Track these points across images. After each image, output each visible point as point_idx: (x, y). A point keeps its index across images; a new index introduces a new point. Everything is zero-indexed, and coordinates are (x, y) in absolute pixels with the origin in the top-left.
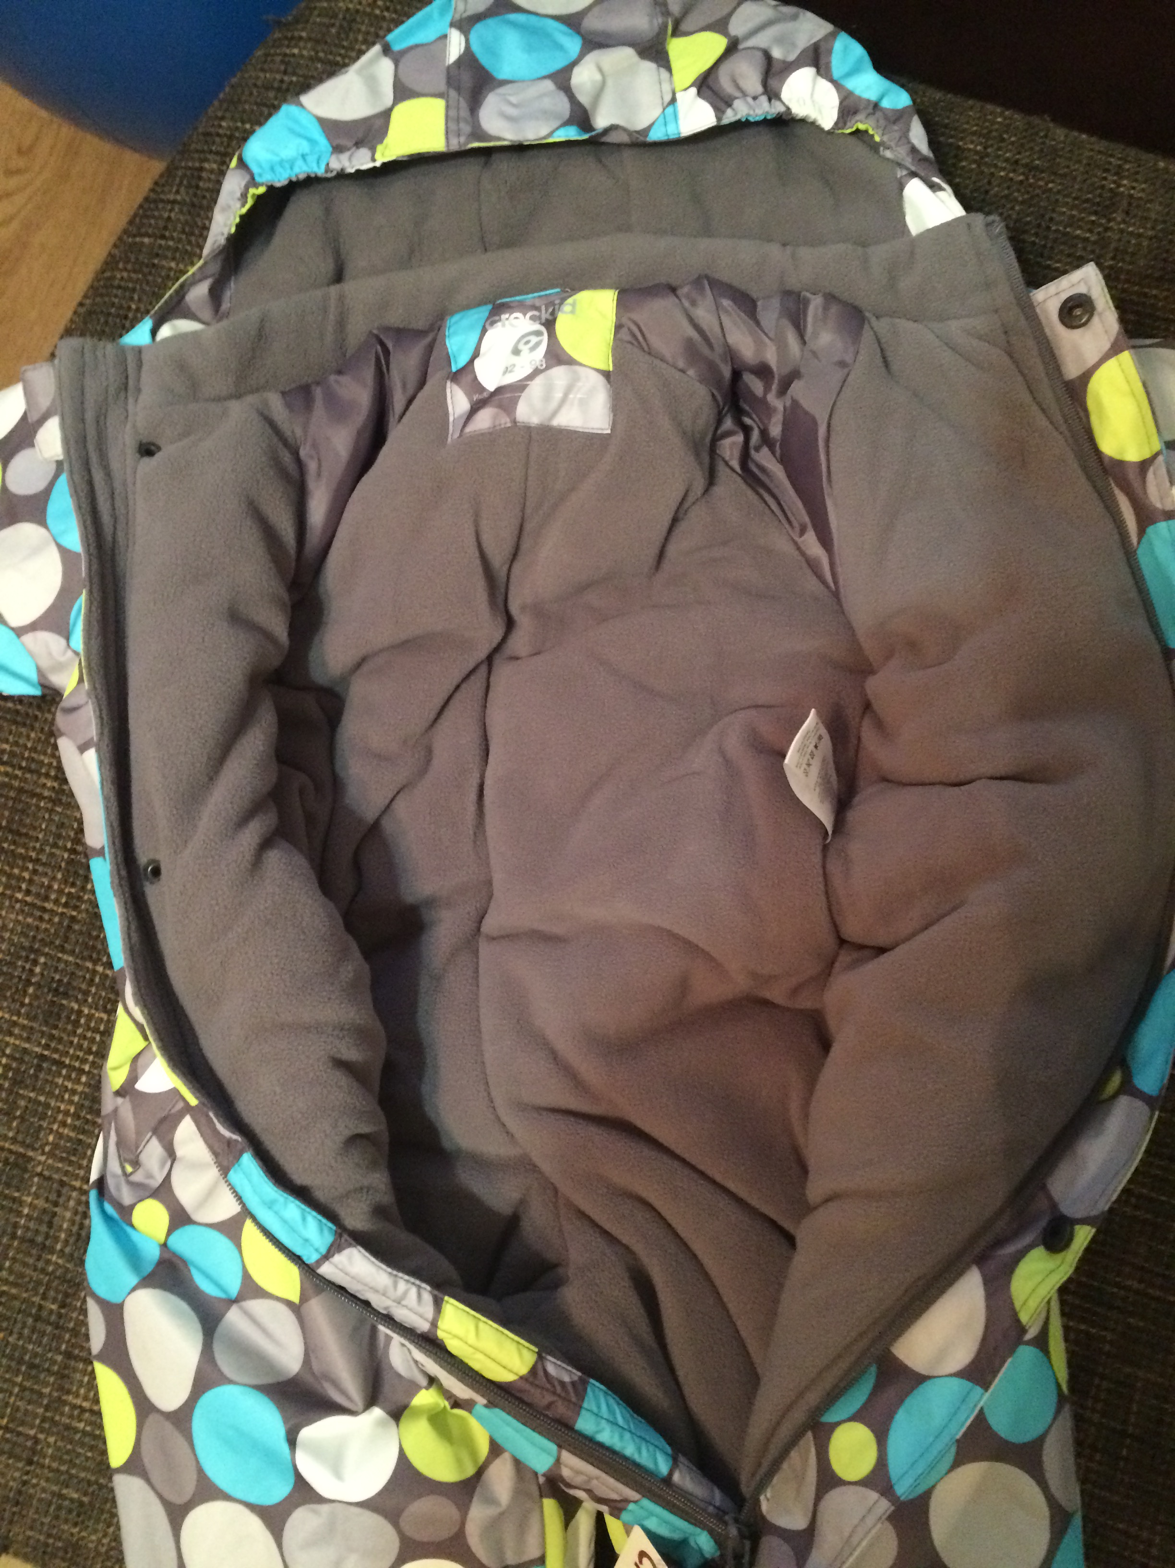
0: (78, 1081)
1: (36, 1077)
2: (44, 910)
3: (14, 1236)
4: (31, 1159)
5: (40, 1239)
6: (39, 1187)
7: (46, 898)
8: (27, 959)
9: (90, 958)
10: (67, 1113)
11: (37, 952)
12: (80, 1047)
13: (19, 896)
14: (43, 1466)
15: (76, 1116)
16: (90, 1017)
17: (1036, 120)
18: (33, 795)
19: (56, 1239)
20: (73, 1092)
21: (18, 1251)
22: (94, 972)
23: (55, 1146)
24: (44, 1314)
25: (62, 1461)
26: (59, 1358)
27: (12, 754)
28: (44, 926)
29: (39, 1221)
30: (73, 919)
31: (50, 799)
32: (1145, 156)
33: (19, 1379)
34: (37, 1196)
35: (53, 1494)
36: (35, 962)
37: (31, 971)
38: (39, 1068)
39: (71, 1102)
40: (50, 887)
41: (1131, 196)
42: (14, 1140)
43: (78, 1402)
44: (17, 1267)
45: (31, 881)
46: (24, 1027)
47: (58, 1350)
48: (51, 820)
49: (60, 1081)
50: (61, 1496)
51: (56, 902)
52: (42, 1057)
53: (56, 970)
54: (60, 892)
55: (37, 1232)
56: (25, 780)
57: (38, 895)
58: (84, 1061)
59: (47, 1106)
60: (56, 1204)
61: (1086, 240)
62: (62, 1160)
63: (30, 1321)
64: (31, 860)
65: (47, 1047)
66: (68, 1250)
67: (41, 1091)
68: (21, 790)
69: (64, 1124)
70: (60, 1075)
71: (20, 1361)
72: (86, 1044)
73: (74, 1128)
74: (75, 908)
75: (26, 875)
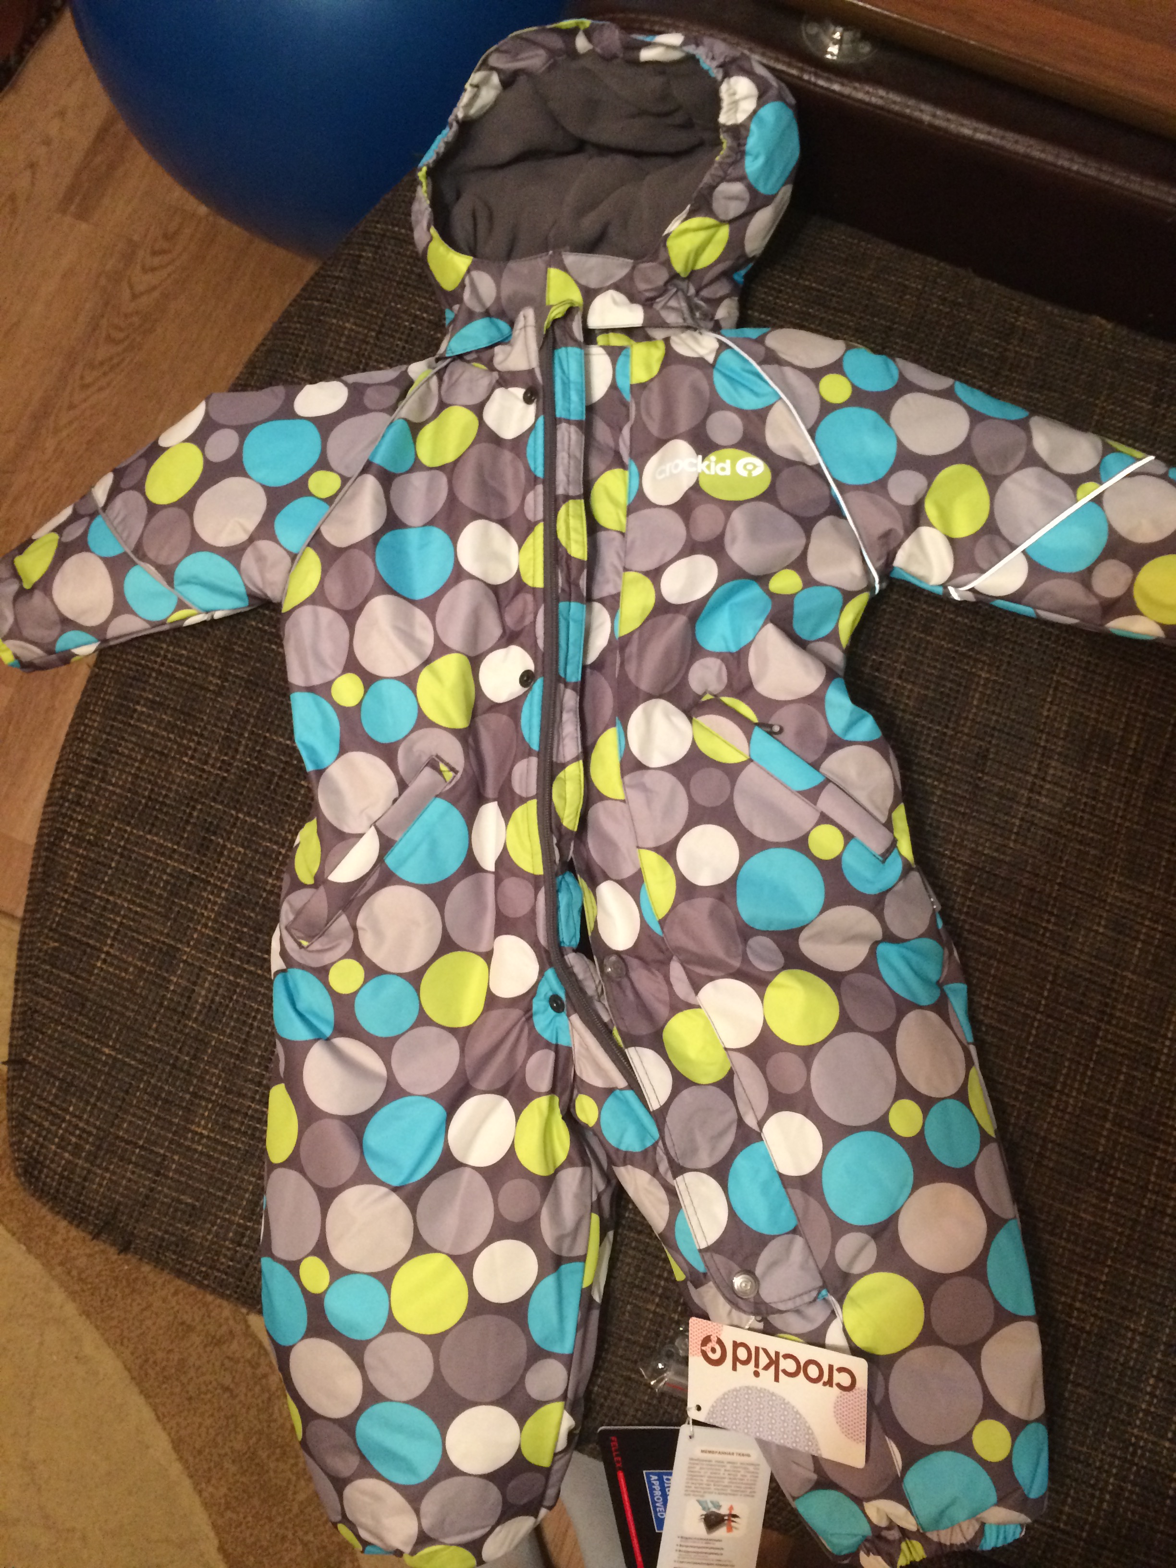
0: (219, 896)
1: (188, 891)
2: (203, 770)
3: (161, 1005)
4: (178, 949)
5: (180, 1009)
6: (183, 970)
7: (206, 763)
8: (188, 805)
9: (235, 808)
10: (209, 918)
11: (196, 801)
12: (222, 871)
13: (186, 759)
14: (167, 1177)
15: (215, 921)
16: (232, 850)
17: (961, 271)
18: (202, 688)
19: (193, 1009)
20: (215, 903)
21: (164, 1016)
22: (237, 818)
23: (198, 941)
24: (179, 1064)
25: (181, 1173)
26: (188, 1096)
27: (189, 658)
28: (203, 782)
29: (182, 996)
30: (224, 778)
31: (214, 692)
32: (1037, 302)
33: (156, 1111)
34: (181, 977)
35: (173, 1199)
36: (194, 808)
37: (190, 814)
38: (191, 884)
39: (212, 910)
40: (209, 755)
41: (1025, 329)
42: (168, 936)
43: (199, 1130)
44: (163, 1029)
45: (195, 750)
46: (181, 854)
47: (187, 1091)
48: (214, 707)
49: (205, 894)
50: (180, 1202)
51: (213, 766)
52: (194, 876)
53: (209, 814)
54: (216, 759)
55: (179, 1003)
56: (196, 677)
57: (200, 760)
58: (225, 881)
59: (194, 912)
60: (195, 984)
61: (991, 356)
62: (202, 952)
63: (168, 1068)
64: (196, 734)
65: (198, 869)
66: (201, 1018)
67: (192, 901)
68: (194, 684)
69: (205, 926)
70: (205, 890)
71: (158, 1098)
72: (226, 870)
73: (212, 929)
74: (227, 771)
75: (192, 744)
